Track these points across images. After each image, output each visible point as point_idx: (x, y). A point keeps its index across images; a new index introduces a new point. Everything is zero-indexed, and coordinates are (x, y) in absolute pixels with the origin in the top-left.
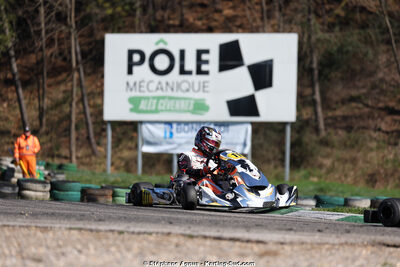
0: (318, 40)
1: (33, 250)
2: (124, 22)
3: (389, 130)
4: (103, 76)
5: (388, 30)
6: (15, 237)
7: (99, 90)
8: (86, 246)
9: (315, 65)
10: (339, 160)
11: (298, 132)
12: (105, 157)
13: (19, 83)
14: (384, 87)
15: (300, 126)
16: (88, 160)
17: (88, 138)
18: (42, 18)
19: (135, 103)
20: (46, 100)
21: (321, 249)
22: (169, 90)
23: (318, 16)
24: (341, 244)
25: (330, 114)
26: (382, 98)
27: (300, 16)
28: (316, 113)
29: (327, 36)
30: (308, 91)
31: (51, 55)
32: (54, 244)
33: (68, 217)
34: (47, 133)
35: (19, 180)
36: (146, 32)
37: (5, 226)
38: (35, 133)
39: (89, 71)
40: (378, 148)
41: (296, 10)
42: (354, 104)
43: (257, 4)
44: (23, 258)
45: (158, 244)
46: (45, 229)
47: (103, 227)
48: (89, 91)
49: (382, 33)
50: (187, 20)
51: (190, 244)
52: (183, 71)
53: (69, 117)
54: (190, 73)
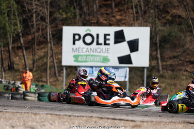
0: (159, 30)
1: (30, 124)
2: (71, 21)
3: (191, 71)
4: (62, 46)
5: (191, 26)
6: (22, 117)
7: (60, 52)
8: (54, 122)
9: (158, 41)
10: (168, 84)
11: (150, 71)
12: (63, 82)
13: (24, 48)
14: (189, 52)
15: (151, 69)
16: (54, 83)
17: (55, 73)
18: (34, 19)
19: (76, 58)
20: (36, 56)
21: (160, 124)
22: (92, 52)
23: (159, 19)
24: (170, 122)
25: (164, 64)
26: (188, 56)
27: (151, 19)
28: (158, 63)
29: (163, 28)
30: (154, 53)
31: (39, 35)
32: (40, 121)
33: (46, 109)
34: (36, 71)
35: (23, 92)
36: (81, 26)
37: (17, 112)
38: (31, 70)
39: (55, 43)
40: (186, 79)
41: (149, 17)
42: (175, 59)
43: (131, 14)
44: (26, 127)
45: (86, 121)
46: (35, 114)
47: (62, 113)
48: (55, 52)
49: (188, 27)
50: (100, 21)
51: (101, 121)
52: (98, 44)
53: (46, 63)
54: (101, 44)
